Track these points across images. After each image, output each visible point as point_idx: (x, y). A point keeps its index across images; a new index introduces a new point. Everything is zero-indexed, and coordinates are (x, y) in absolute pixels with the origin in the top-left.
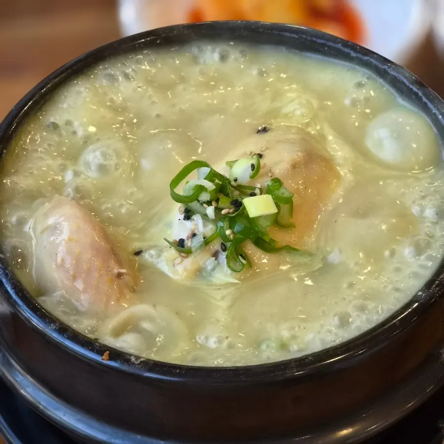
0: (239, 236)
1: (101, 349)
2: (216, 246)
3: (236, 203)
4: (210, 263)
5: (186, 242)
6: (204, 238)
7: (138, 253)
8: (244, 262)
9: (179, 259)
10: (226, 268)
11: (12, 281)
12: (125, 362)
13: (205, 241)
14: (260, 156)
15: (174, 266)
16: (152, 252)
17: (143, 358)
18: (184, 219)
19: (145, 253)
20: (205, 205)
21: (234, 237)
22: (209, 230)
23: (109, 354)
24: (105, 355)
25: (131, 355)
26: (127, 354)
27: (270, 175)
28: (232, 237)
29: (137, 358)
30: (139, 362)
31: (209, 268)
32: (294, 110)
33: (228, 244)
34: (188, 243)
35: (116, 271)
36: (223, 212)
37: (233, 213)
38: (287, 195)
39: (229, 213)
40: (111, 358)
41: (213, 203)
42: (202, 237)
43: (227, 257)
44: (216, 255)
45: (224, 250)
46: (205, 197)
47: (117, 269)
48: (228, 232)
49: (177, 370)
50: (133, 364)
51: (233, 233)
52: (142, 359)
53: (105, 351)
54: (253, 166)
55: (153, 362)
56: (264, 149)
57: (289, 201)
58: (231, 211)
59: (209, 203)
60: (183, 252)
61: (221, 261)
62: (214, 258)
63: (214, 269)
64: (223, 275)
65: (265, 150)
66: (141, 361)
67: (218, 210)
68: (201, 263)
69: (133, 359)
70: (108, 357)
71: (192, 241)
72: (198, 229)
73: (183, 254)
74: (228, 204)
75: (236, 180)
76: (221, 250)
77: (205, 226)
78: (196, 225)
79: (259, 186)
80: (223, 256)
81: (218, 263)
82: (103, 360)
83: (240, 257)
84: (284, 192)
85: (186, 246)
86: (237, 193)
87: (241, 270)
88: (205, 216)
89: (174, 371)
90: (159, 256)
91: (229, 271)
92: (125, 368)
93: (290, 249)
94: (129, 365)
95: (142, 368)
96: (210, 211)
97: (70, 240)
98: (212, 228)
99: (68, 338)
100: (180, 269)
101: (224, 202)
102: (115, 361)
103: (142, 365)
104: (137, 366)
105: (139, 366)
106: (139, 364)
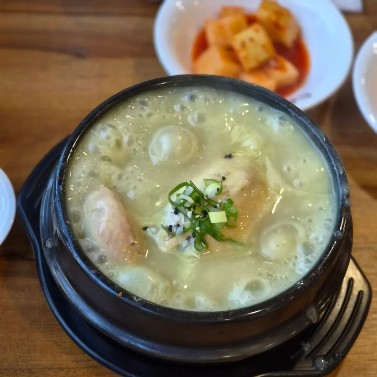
0: (203, 232)
1: (118, 290)
2: (190, 234)
3: (205, 212)
4: (185, 243)
5: (173, 228)
6: (184, 228)
7: (145, 229)
8: (204, 246)
9: (168, 238)
10: (193, 247)
11: (73, 239)
12: (130, 299)
13: (184, 231)
14: (224, 178)
15: (164, 241)
16: (153, 230)
17: (141, 298)
18: (174, 213)
19: (149, 229)
20: (187, 210)
21: (200, 232)
22: (187, 224)
23: (122, 293)
24: (120, 293)
25: (134, 295)
26: (132, 294)
27: (227, 195)
28: (199, 231)
29: (138, 298)
30: (138, 300)
31: (184, 246)
32: (250, 146)
33: (197, 234)
34: (174, 229)
35: (132, 241)
36: (197, 217)
37: (202, 218)
38: (234, 212)
39: (199, 218)
40: (123, 295)
41: (192, 209)
42: (182, 228)
43: (195, 242)
44: (188, 239)
45: (194, 237)
46: (187, 205)
47: (133, 241)
48: (197, 229)
50: (135, 301)
51: (200, 229)
52: (140, 299)
53: (121, 291)
54: (218, 189)
56: (227, 173)
57: (236, 215)
58: (201, 217)
59: (189, 209)
60: (171, 234)
61: (191, 243)
62: (187, 241)
63: (186, 247)
64: (191, 251)
65: (227, 175)
66: (139, 301)
67: (194, 214)
68: (180, 242)
69: (135, 298)
70: (121, 295)
71: (176, 229)
72: (181, 221)
73: (170, 236)
74: (200, 212)
75: (207, 196)
76: (192, 236)
77: (185, 221)
78: (180, 219)
79: (219, 201)
80: (193, 240)
81: (190, 244)
82: (119, 296)
83: (202, 243)
84: (233, 209)
85: (173, 231)
86: (206, 203)
87: (202, 250)
88: (186, 216)
89: (156, 309)
90: (156, 232)
91: (195, 250)
92: (130, 302)
93: (231, 240)
94: (132, 301)
96: (189, 214)
97: (108, 221)
98: (189, 224)
99: (101, 280)
100: (167, 243)
101: (198, 210)
102: (125, 297)
103: (139, 302)
104: (137, 303)
105: (138, 303)
106: (138, 302)
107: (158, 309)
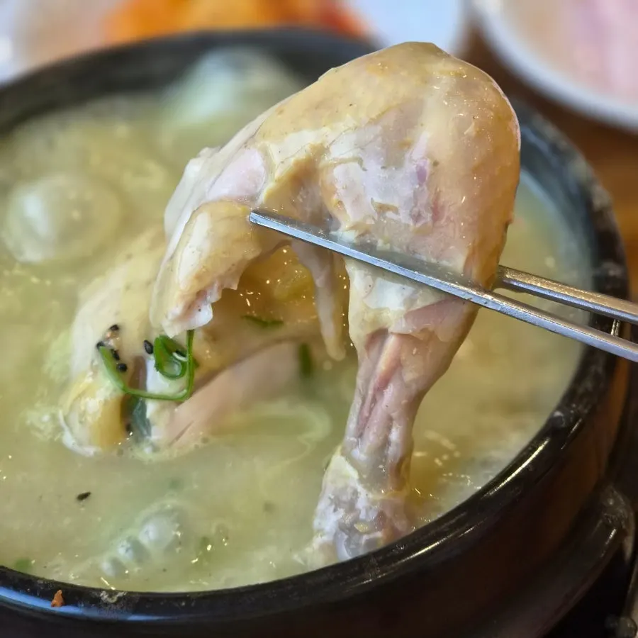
1: (47, 589)
12: (91, 603)
17: (122, 591)
23: (62, 595)
24: (55, 598)
25: (100, 590)
26: (94, 589)
29: (111, 594)
30: (115, 599)
40: (67, 601)
49: (181, 602)
50: (106, 604)
52: (120, 594)
53: (55, 591)
55: (139, 596)
66: (119, 598)
69: (104, 596)
70: (61, 600)
82: (54, 606)
89: (177, 605)
92: (94, 613)
94: (100, 607)
95: (122, 608)
102: (75, 604)
103: (121, 603)
104: (113, 606)
105: (118, 607)
106: (115, 604)
107: (183, 604)
